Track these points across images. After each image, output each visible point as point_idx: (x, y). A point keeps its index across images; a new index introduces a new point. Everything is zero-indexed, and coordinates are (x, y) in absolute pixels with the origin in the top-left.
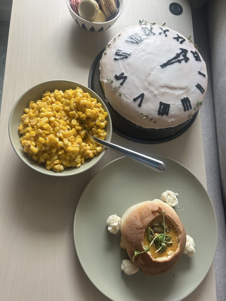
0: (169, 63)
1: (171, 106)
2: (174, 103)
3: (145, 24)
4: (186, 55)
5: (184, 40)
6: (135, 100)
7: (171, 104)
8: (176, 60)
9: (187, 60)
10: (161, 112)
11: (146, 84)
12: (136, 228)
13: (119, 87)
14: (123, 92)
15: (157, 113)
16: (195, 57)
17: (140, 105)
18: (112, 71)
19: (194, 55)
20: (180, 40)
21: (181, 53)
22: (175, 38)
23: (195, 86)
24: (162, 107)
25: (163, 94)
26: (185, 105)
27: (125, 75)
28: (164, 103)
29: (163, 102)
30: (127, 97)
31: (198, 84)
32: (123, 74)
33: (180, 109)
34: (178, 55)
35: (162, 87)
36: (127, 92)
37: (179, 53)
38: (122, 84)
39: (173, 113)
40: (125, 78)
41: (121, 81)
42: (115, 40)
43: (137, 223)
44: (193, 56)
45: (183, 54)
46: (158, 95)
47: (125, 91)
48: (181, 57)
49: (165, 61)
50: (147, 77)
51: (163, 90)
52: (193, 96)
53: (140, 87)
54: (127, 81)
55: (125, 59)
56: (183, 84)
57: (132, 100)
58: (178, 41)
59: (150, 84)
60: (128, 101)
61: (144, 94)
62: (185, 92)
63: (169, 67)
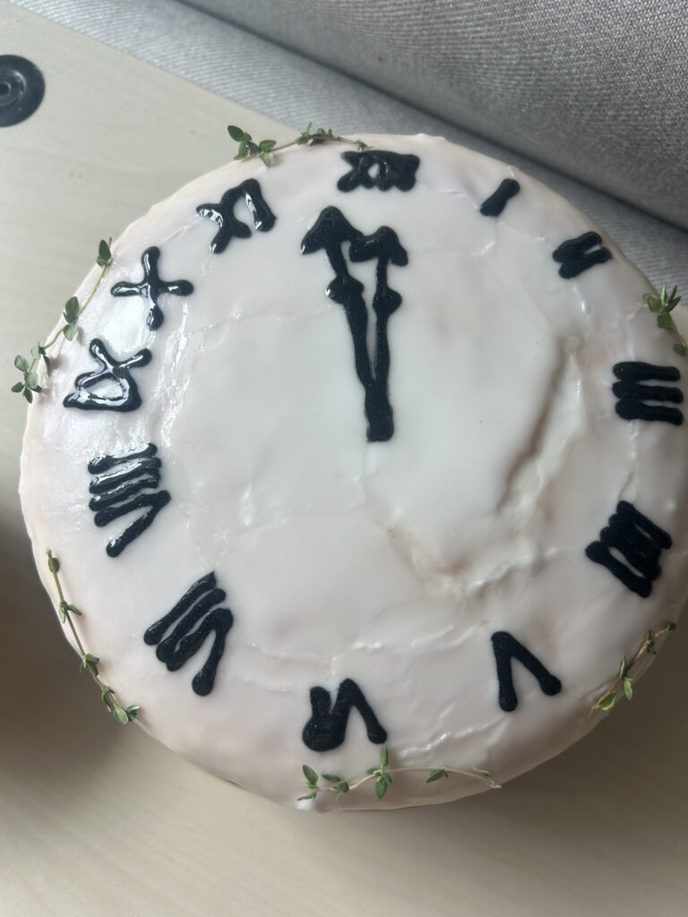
0: (374, 375)
1: (630, 497)
2: (624, 473)
3: (52, 365)
4: (359, 234)
5: (252, 187)
6: (509, 699)
7: (622, 492)
8: (372, 318)
9: (387, 248)
10: (639, 574)
11: (447, 584)
13: (389, 758)
14: (429, 747)
15: (634, 598)
16: (384, 184)
17: (551, 685)
18: (271, 743)
19: (369, 183)
20: (245, 212)
21: (338, 263)
22: (221, 243)
23: (561, 283)
24: (617, 554)
25: (548, 511)
26: (651, 403)
27: (332, 686)
28: (604, 533)
29: (594, 536)
30: (467, 740)
31: (558, 255)
32: (318, 695)
33: (666, 449)
34: (345, 291)
35: (506, 495)
36: (439, 726)
37: (329, 275)
38: (378, 734)
39: (670, 506)
40: (351, 693)
41: (357, 726)
42: (78, 613)
44: (375, 193)
45: (346, 248)
46: (540, 548)
47: (430, 734)
48: (365, 273)
49: (352, 395)
50: (407, 560)
51: (526, 501)
52: (615, 324)
53: (448, 636)
54: (374, 692)
55: (233, 637)
56: (533, 354)
57: (500, 714)
58: (244, 232)
59: (458, 566)
60: (493, 740)
61: (498, 625)
62: (581, 363)
63: (403, 390)
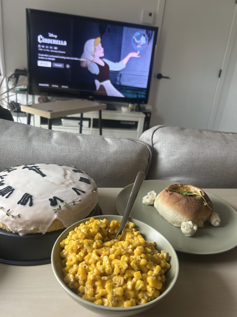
7: (80, 176)
8: (36, 170)
10: (87, 182)
12: (188, 202)
15: (89, 184)
17: (84, 192)
24: (83, 181)
25: (72, 178)
27: (52, 198)
29: (79, 179)
32: (50, 200)
36: (71, 199)
38: (62, 201)
40: (55, 198)
41: (58, 201)
43: (184, 202)
46: (73, 181)
47: (70, 200)
50: (55, 184)
51: (68, 178)
53: (66, 190)
57: (79, 196)
59: (63, 183)
61: (72, 187)
